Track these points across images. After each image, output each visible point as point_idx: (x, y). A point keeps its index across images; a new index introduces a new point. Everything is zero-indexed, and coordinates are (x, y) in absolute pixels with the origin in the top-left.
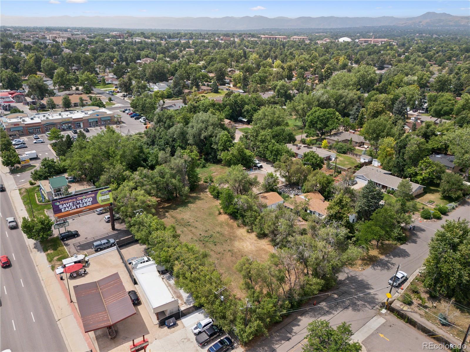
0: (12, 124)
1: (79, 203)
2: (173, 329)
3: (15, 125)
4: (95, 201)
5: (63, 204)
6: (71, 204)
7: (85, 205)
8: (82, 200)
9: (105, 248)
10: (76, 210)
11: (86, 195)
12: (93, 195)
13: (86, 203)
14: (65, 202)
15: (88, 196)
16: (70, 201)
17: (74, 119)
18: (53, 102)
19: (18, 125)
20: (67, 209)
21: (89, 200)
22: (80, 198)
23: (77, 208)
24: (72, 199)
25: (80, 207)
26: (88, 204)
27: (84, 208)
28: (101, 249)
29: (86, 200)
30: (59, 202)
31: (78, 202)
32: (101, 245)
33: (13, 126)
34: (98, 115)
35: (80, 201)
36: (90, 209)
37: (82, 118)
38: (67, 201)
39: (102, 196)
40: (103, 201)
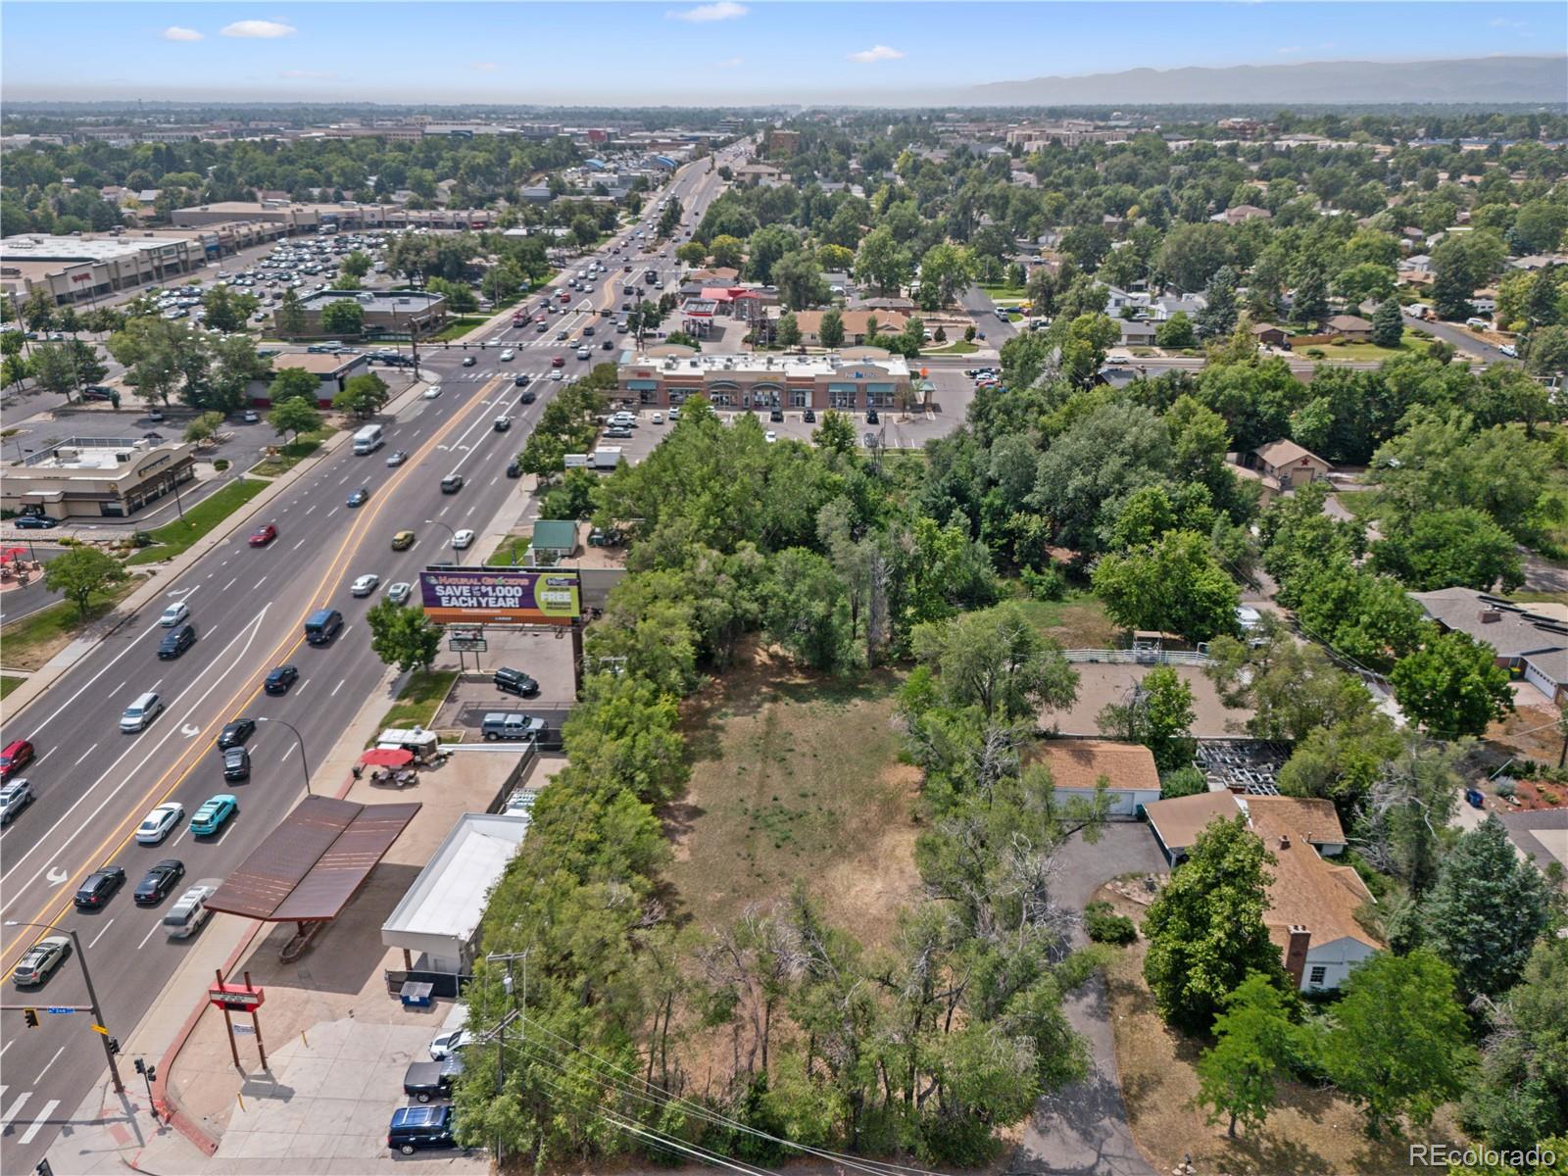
0: (634, 372)
1: (485, 595)
2: (412, 1015)
3: (641, 374)
4: (528, 599)
5: (445, 586)
6: (466, 590)
7: (501, 603)
8: (494, 587)
9: (510, 739)
10: (477, 611)
11: (505, 576)
12: (525, 582)
13: (504, 597)
14: (451, 580)
15: (511, 581)
16: (463, 581)
17: (789, 379)
18: (796, 325)
19: (648, 375)
20: (454, 602)
21: (513, 591)
22: (490, 581)
23: (480, 605)
24: (468, 577)
25: (487, 607)
26: (510, 602)
27: (498, 611)
28: (500, 739)
29: (505, 591)
30: (437, 576)
31: (484, 589)
32: (500, 725)
33: (635, 377)
34: (859, 376)
35: (490, 589)
36: (516, 619)
37: (812, 379)
38: (455, 580)
39: (550, 590)
40: (551, 605)
